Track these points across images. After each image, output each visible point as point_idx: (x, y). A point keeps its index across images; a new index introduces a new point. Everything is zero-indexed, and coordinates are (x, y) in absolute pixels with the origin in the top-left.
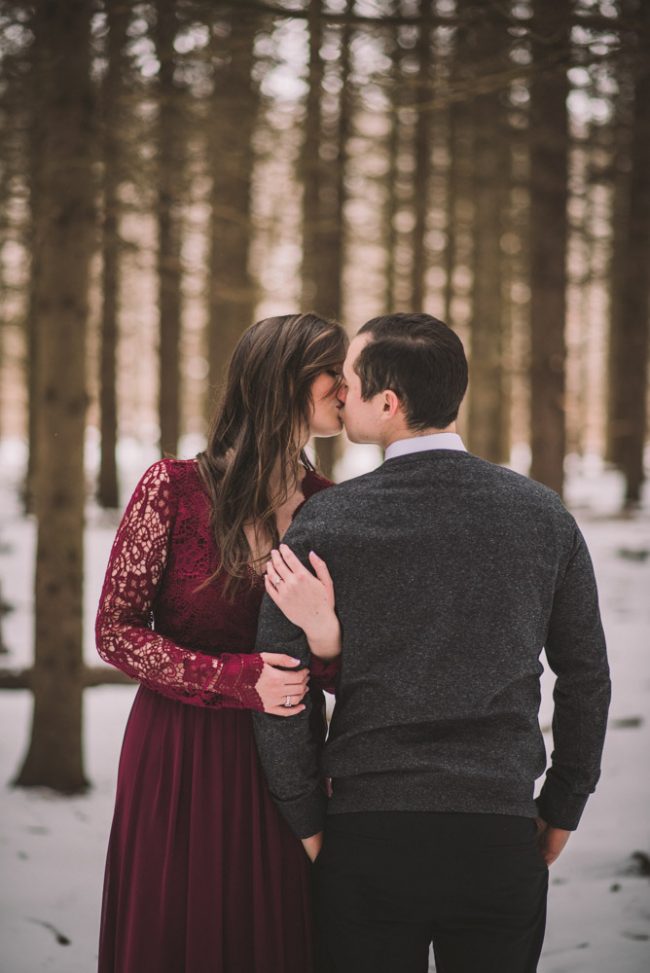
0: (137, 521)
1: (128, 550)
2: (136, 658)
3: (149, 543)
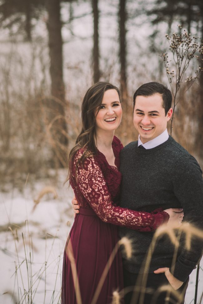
1: (96, 181)
2: (121, 218)
3: (101, 174)
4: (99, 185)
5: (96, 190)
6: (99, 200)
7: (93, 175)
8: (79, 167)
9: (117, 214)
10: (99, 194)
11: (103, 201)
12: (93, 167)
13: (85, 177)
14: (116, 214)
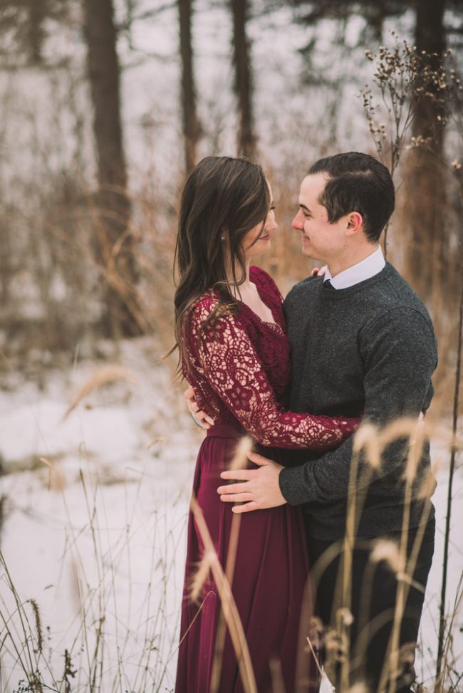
0: (234, 341)
1: (242, 363)
2: (299, 435)
3: (251, 348)
4: (248, 372)
5: (243, 383)
6: (251, 403)
7: (234, 352)
8: (205, 337)
9: (289, 428)
10: (249, 390)
11: (258, 404)
12: (233, 334)
13: (219, 358)
14: (287, 429)
